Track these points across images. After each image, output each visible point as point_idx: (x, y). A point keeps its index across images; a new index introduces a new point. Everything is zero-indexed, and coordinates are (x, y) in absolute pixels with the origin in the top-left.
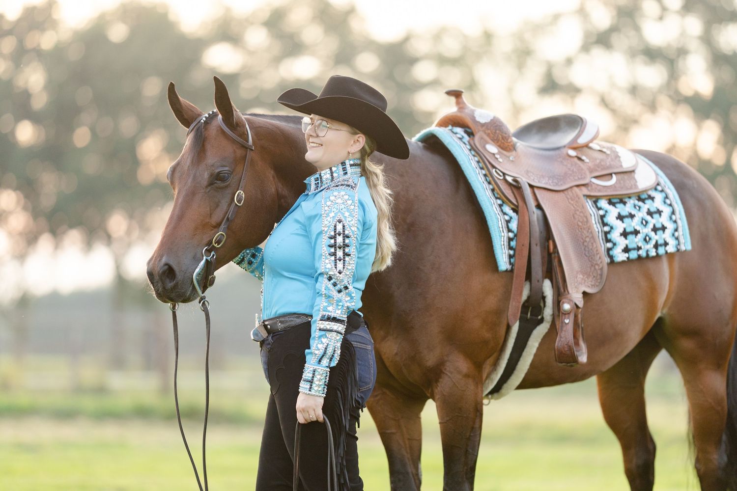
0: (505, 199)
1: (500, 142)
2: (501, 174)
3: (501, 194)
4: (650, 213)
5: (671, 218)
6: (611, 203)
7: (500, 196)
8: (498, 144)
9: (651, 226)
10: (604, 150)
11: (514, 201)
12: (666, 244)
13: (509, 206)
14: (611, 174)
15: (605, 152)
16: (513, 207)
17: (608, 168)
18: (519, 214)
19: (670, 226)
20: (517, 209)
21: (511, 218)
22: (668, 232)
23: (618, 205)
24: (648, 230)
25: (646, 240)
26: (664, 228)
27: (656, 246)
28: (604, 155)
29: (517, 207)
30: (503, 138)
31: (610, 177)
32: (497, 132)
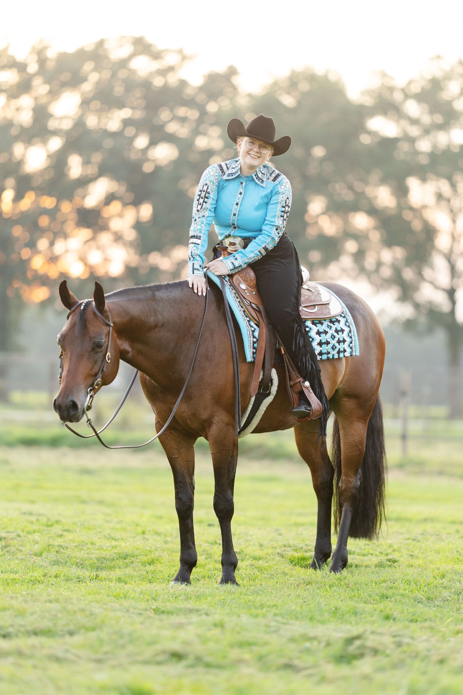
0: (252, 318)
1: (248, 282)
2: (249, 303)
3: (249, 314)
4: (337, 331)
5: (349, 335)
6: (313, 323)
7: (249, 316)
8: (247, 283)
9: (336, 339)
10: (311, 289)
11: (257, 319)
12: (345, 351)
13: (254, 322)
14: (315, 305)
15: (311, 291)
16: (256, 323)
17: (313, 301)
18: (260, 327)
19: (348, 340)
20: (258, 324)
21: (255, 329)
22: (347, 344)
23: (318, 325)
24: (334, 342)
25: (334, 348)
26: (344, 341)
27: (339, 352)
28: (311, 293)
29: (259, 323)
30: (250, 280)
31: (314, 307)
32: (247, 275)
